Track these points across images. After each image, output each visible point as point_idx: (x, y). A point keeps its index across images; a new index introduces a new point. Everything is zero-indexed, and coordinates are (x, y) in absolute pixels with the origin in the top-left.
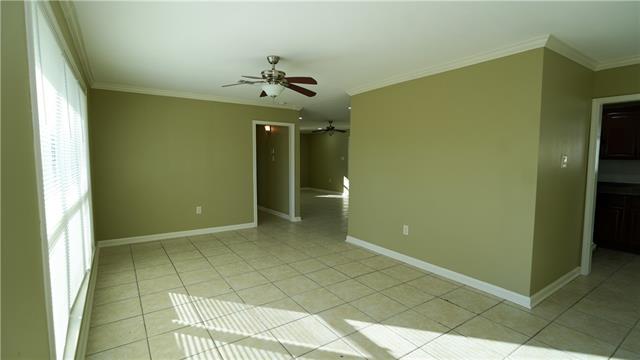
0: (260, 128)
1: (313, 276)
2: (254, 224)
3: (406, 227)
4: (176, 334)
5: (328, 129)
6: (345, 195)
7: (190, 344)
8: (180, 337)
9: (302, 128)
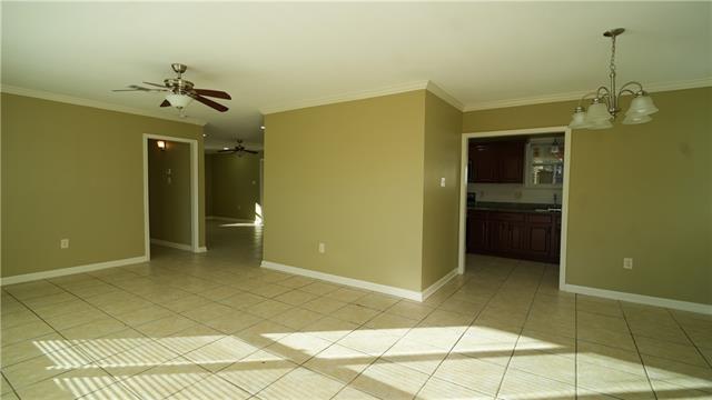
0: (152, 143)
1: (228, 302)
2: (146, 258)
3: (322, 246)
4: (56, 380)
5: (237, 149)
6: (258, 223)
7: (77, 386)
8: (62, 382)
9: (207, 147)
